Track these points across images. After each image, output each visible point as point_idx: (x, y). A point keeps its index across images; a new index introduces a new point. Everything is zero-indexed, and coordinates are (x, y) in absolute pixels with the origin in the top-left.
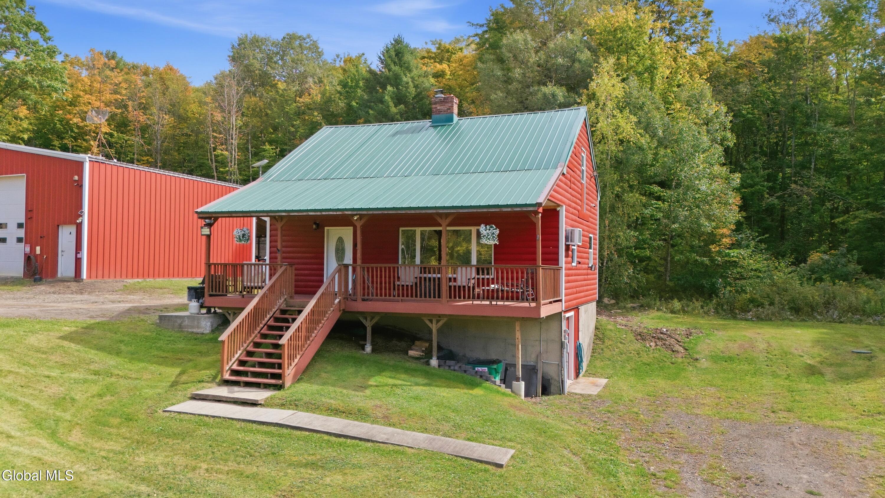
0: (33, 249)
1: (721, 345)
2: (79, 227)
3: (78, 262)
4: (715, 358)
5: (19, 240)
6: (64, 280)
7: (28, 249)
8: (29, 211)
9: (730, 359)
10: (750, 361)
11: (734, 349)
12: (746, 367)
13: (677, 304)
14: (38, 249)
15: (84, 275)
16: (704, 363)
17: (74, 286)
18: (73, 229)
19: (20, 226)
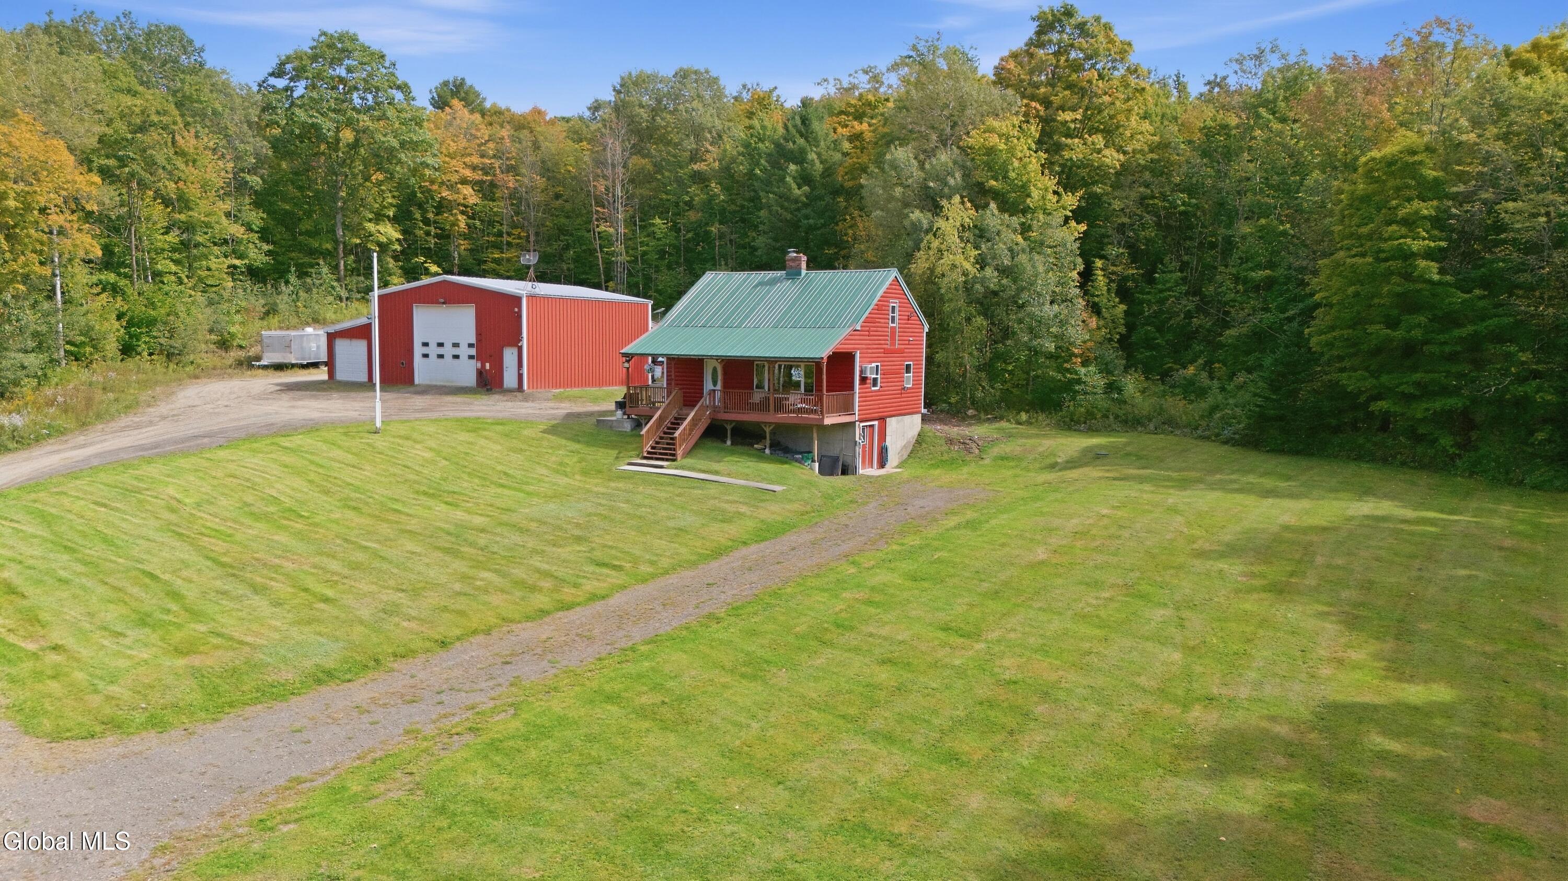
0: (483, 366)
2: (520, 350)
3: (520, 376)
5: (471, 357)
6: (510, 391)
7: (479, 365)
8: (479, 334)
9: (1006, 458)
13: (1024, 416)
14: (488, 366)
15: (525, 387)
17: (518, 394)
18: (515, 351)
19: (470, 345)
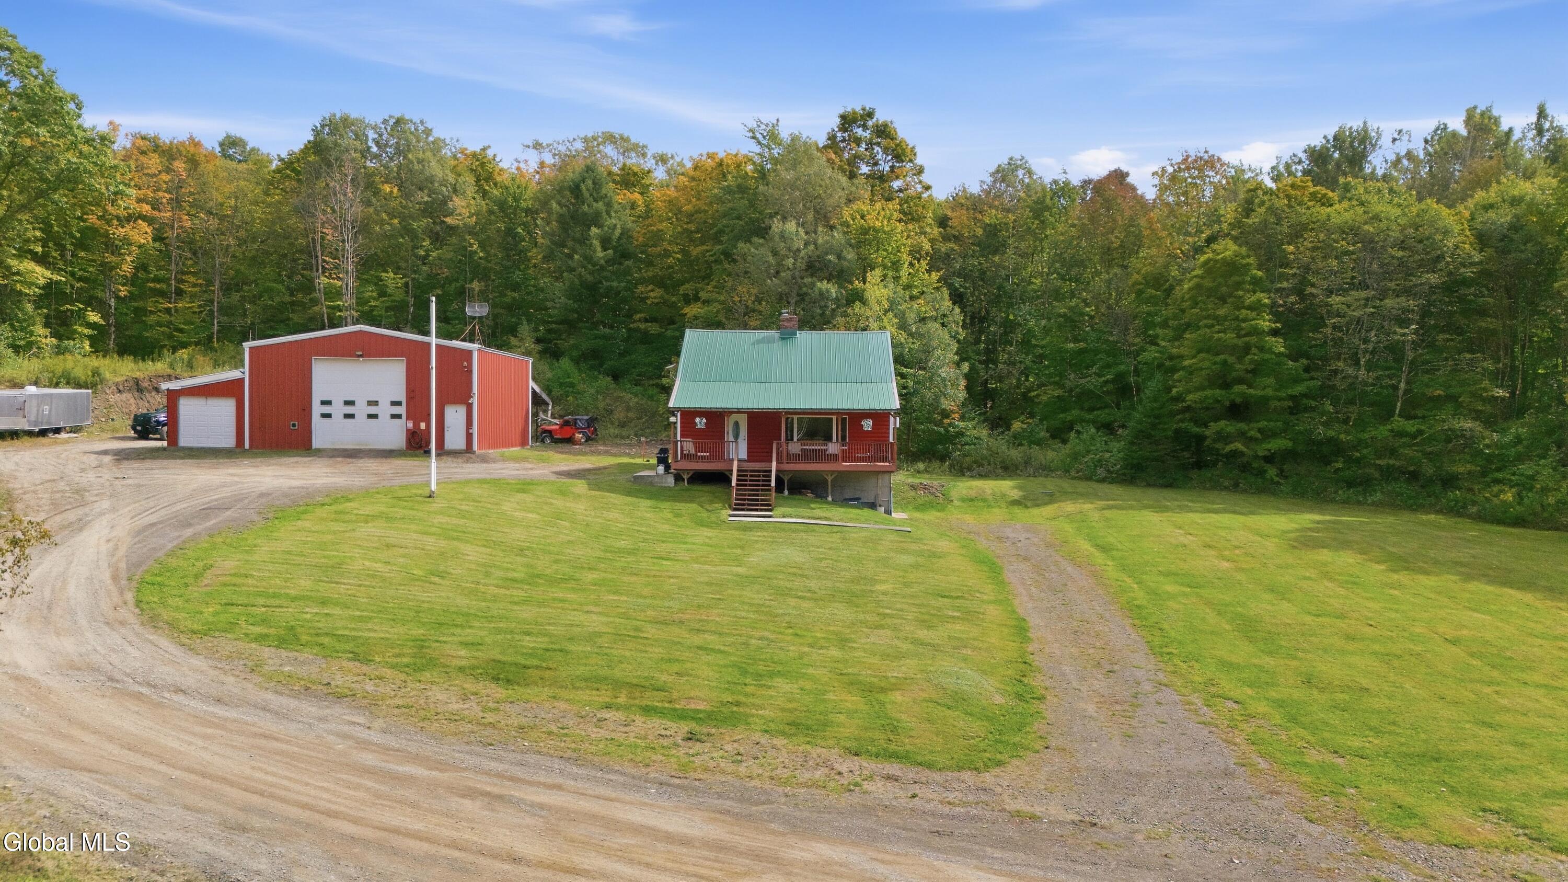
1: (964, 492)
2: (469, 406)
3: (469, 437)
4: (963, 500)
5: (394, 416)
6: (453, 453)
7: (410, 425)
8: (409, 391)
9: (972, 500)
10: (984, 500)
11: (973, 493)
12: (982, 504)
14: (423, 425)
15: (476, 448)
16: (956, 503)
17: (465, 456)
18: (462, 408)
19: (396, 403)
